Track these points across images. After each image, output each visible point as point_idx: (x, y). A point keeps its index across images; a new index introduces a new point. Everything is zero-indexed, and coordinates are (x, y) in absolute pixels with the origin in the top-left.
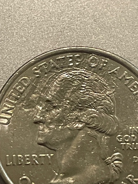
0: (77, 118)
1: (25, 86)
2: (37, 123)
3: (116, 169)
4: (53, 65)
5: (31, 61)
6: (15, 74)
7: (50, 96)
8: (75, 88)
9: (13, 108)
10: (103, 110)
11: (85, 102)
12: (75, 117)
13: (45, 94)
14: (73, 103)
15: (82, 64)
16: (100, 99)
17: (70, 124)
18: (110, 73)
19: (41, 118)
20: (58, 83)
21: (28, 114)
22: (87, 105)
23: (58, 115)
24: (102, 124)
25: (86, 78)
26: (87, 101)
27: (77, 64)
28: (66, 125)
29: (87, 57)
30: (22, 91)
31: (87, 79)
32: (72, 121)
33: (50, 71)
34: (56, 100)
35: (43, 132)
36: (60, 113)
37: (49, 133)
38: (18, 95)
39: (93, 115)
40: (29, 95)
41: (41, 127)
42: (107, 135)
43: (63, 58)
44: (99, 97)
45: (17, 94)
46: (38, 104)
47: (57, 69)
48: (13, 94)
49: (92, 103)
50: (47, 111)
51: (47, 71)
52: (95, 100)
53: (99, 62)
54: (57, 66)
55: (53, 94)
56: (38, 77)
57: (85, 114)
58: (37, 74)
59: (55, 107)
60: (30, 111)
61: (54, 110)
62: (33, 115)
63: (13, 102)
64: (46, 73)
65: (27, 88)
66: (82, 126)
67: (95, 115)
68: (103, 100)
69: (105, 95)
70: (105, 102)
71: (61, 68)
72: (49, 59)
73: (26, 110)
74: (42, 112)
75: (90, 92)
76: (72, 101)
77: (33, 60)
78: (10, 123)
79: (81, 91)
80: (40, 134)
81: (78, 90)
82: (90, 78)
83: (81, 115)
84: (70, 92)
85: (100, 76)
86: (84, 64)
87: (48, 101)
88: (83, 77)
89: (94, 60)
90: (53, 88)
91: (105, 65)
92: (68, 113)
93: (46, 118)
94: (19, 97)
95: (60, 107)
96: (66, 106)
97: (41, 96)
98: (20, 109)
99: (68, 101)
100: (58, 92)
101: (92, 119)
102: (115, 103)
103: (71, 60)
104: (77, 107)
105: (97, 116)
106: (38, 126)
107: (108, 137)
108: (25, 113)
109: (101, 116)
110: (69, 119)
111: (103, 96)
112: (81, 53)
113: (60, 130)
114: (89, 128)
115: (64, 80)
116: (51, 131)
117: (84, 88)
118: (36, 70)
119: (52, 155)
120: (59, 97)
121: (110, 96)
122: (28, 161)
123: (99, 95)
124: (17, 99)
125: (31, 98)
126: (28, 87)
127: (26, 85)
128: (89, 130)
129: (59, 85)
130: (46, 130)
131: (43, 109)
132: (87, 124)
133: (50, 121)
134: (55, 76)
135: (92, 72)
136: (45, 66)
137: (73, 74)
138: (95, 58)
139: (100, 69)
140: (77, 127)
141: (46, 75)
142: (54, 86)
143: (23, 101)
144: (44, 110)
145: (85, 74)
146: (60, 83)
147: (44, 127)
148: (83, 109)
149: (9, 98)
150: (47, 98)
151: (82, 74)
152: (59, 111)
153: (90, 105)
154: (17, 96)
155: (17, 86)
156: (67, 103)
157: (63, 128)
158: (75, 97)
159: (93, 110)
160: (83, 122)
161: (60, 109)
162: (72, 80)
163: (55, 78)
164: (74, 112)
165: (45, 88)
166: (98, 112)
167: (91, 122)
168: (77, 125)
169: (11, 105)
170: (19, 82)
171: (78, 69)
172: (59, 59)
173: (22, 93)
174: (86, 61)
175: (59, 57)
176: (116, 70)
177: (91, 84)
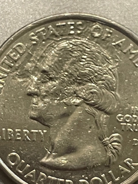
0: (75, 93)
1: (20, 54)
2: (31, 95)
3: (114, 151)
4: (52, 32)
5: (28, 26)
6: (9, 40)
7: (47, 66)
8: (75, 59)
9: (5, 77)
10: (103, 85)
11: (84, 75)
12: (73, 91)
13: (41, 63)
14: (71, 75)
15: (85, 33)
16: (102, 73)
17: (67, 98)
18: (114, 45)
19: (36, 90)
20: (57, 52)
21: (21, 84)
22: (86, 79)
23: (55, 88)
24: (102, 100)
25: (87, 49)
26: (87, 74)
27: (79, 32)
28: (62, 99)
29: (90, 26)
30: (16, 59)
31: (89, 50)
32: (69, 95)
33: (48, 39)
34: (53, 71)
35: (37, 105)
36: (57, 86)
37: (44, 107)
38: (12, 63)
39: (93, 90)
40: (24, 63)
41: (35, 100)
42: (107, 113)
43: (63, 25)
44: (100, 71)
45: (11, 61)
46: (33, 73)
47: (56, 36)
48: (6, 61)
49: (92, 77)
50: (43, 82)
51: (45, 38)
52: (96, 74)
53: (102, 32)
54: (57, 33)
55: (50, 64)
56: (34, 44)
57: (84, 89)
58: (34, 40)
59: (51, 79)
60: (24, 82)
61: (51, 82)
62: (27, 86)
63: (6, 70)
64: (43, 41)
65: (21, 55)
66: (80, 102)
67: (95, 90)
68: (104, 74)
69: (107, 69)
70: (106, 77)
71: (61, 36)
72: (48, 24)
73: (20, 80)
74: (37, 84)
75: (91, 65)
76: (70, 74)
77: (30, 25)
78: (2, 93)
79: (82, 63)
80: (33, 107)
81: (77, 61)
82: (92, 50)
83: (80, 90)
84: (69, 63)
85: (104, 48)
86: (87, 33)
87: (44, 72)
88: (84, 48)
89: (98, 29)
90: (51, 58)
91: (109, 35)
92: (66, 87)
93: (41, 90)
94: (12, 65)
95: (57, 79)
96: (64, 78)
97: (37, 66)
98: (13, 79)
99: (66, 73)
101: (91, 94)
102: (117, 78)
103: (72, 28)
105: (97, 91)
106: (32, 98)
107: (107, 116)
108: (19, 83)
109: (101, 92)
110: (66, 94)
111: (105, 70)
112: (83, 21)
113: (55, 104)
114: (88, 104)
115: (63, 50)
116: (46, 105)
117: (84, 60)
118: (33, 36)
119: (45, 131)
120: (57, 68)
121: (112, 70)
122: (19, 136)
123: (100, 69)
124: (11, 67)
125: (25, 67)
126: (23, 54)
127: (21, 52)
128: (88, 106)
129: (57, 55)
130: (41, 104)
131: (38, 80)
132: (85, 99)
133: (45, 94)
134: (54, 44)
135: (94, 43)
136: (44, 32)
137: (74, 43)
138: (99, 27)
139: (103, 40)
140: (74, 103)
141: (44, 43)
142: (52, 55)
143: (17, 70)
144: (40, 81)
145: (87, 44)
146: (58, 52)
147: (38, 100)
148: (82, 83)
149: (2, 65)
150: (44, 68)
151: (84, 44)
152: (55, 83)
154: (10, 64)
155: (11, 53)
156: (65, 75)
157: (59, 102)
158: (75, 69)
159: (93, 84)
160: (82, 97)
161: (57, 82)
162: (72, 50)
163: (53, 47)
164: (72, 86)
165: (42, 57)
166: (98, 87)
167: (90, 97)
168: (74, 100)
169: (3, 73)
170: (14, 49)
171: (79, 38)
172: (59, 26)
173: (16, 61)
174: (88, 29)
175: (60, 24)
176: (121, 42)
177: (93, 56)
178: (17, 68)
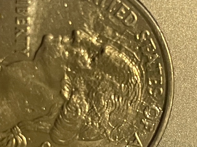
0: (77, 89)
4: (151, 58)
14: (98, 84)
15: (149, 98)
16: (101, 121)
18: (135, 134)
29: (158, 105)
30: (118, 15)
32: (73, 83)
33: (142, 54)
35: (60, 43)
38: (113, 10)
47: (145, 64)
48: (115, 3)
54: (149, 64)
56: (135, 37)
57: (81, 101)
58: (140, 36)
64: (140, 48)
65: (122, 22)
66: (65, 97)
67: (79, 114)
69: (105, 128)
72: (160, 53)
75: (111, 108)
81: (115, 91)
82: (129, 108)
86: (149, 101)
87: (102, 51)
88: (132, 98)
89: (154, 114)
92: (83, 78)
94: (111, 11)
95: (93, 67)
96: (94, 75)
98: (93, 12)
100: (114, 64)
101: (75, 110)
103: (156, 82)
104: (92, 90)
111: (104, 125)
112: (164, 96)
117: (117, 99)
119: (28, 54)
122: (21, 22)
124: (107, 8)
127: (126, 21)
129: (123, 66)
132: (68, 102)
136: (151, 48)
138: (157, 115)
140: (64, 90)
141: (138, 48)
143: (104, 17)
145: (135, 102)
148: (88, 97)
151: (136, 98)
153: (93, 107)
154: (112, 8)
156: (97, 76)
159: (87, 111)
160: (71, 98)
162: (128, 83)
163: (133, 60)
164: (85, 86)
165: (120, 47)
168: (67, 89)
170: (130, 12)
172: (158, 67)
173: (114, 14)
174: (154, 102)
175: (160, 68)
176: (138, 143)
177: (121, 109)
178: (107, 16)
